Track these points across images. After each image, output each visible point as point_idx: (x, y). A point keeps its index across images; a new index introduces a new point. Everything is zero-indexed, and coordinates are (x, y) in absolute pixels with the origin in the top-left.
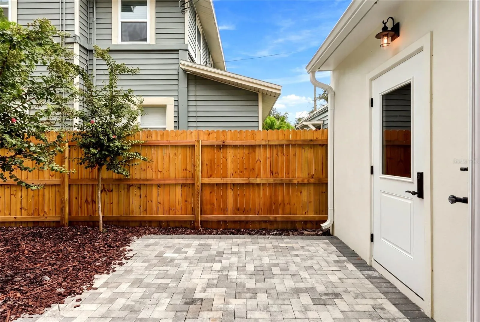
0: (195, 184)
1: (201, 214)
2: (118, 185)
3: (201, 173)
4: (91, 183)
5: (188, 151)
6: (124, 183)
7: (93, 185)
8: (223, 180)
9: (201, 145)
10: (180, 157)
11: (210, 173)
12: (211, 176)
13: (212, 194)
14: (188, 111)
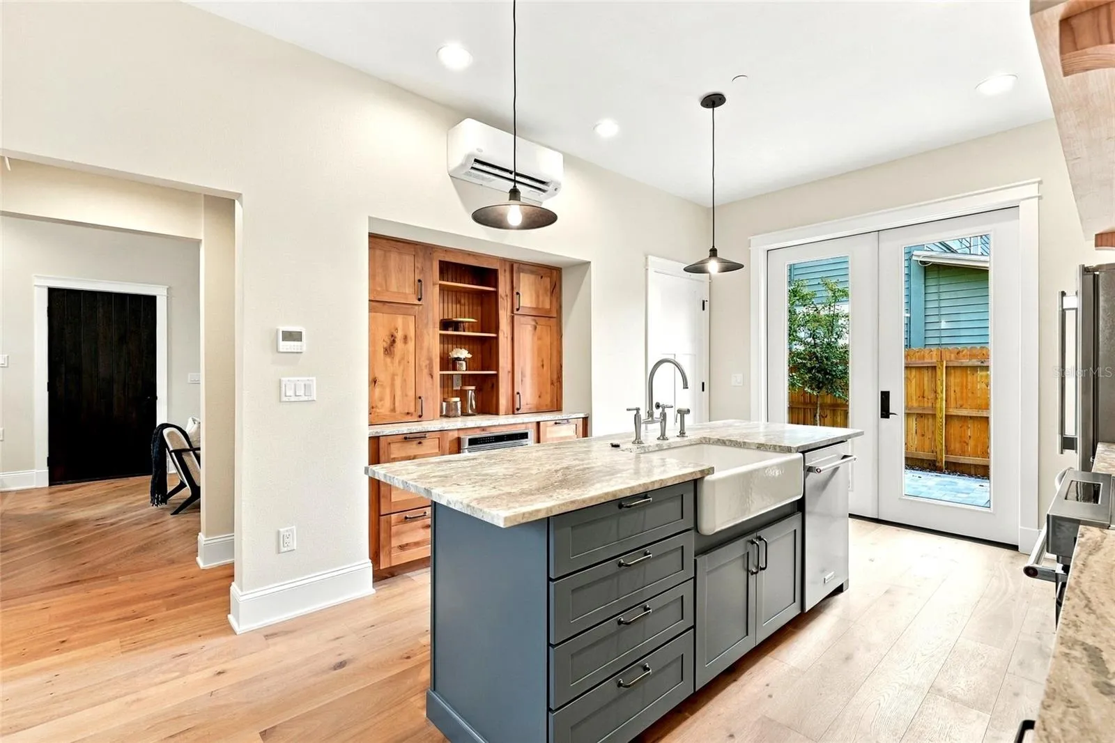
0: (938, 416)
1: (947, 453)
2: (834, 410)
3: (946, 401)
4: (803, 407)
5: (926, 376)
6: (842, 409)
7: (804, 409)
8: (980, 412)
9: (946, 367)
10: (914, 381)
11: (960, 403)
12: (961, 406)
13: (963, 429)
14: (925, 323)
